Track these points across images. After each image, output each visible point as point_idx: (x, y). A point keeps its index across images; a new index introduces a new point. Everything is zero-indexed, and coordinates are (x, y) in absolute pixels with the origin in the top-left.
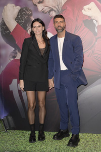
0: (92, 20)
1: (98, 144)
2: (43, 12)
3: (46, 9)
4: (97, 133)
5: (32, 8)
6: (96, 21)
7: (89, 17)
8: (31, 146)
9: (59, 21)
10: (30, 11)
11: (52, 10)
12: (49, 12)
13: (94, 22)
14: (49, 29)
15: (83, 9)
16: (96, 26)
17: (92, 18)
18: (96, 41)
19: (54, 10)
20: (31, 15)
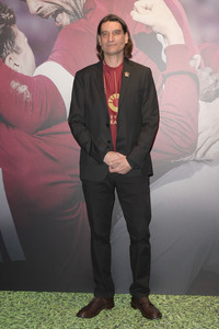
0: (155, 34)
1: (171, 318)
2: (41, 15)
3: (48, 8)
4: (167, 294)
5: (13, 5)
6: (164, 36)
7: (147, 26)
8: (14, 326)
10: (11, 12)
11: (61, 10)
12: (55, 15)
13: (159, 37)
14: (55, 54)
15: (132, 8)
16: (164, 47)
17: (155, 29)
18: (164, 82)
19: (66, 11)
20: (13, 22)
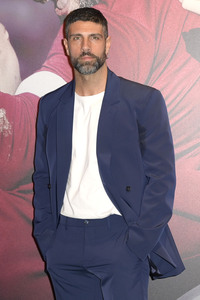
9: (86, 34)
